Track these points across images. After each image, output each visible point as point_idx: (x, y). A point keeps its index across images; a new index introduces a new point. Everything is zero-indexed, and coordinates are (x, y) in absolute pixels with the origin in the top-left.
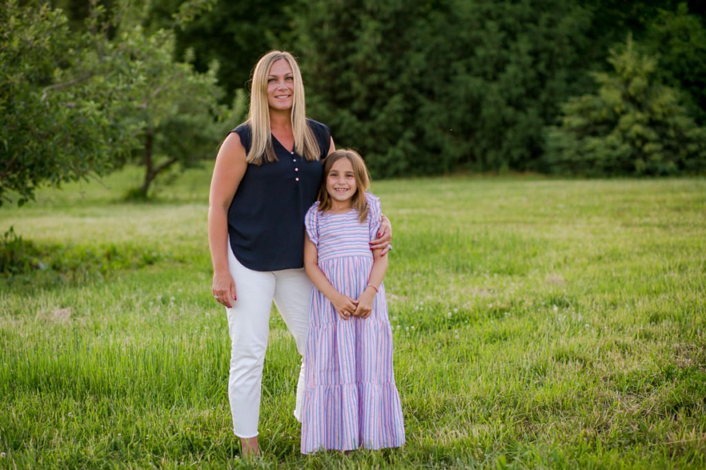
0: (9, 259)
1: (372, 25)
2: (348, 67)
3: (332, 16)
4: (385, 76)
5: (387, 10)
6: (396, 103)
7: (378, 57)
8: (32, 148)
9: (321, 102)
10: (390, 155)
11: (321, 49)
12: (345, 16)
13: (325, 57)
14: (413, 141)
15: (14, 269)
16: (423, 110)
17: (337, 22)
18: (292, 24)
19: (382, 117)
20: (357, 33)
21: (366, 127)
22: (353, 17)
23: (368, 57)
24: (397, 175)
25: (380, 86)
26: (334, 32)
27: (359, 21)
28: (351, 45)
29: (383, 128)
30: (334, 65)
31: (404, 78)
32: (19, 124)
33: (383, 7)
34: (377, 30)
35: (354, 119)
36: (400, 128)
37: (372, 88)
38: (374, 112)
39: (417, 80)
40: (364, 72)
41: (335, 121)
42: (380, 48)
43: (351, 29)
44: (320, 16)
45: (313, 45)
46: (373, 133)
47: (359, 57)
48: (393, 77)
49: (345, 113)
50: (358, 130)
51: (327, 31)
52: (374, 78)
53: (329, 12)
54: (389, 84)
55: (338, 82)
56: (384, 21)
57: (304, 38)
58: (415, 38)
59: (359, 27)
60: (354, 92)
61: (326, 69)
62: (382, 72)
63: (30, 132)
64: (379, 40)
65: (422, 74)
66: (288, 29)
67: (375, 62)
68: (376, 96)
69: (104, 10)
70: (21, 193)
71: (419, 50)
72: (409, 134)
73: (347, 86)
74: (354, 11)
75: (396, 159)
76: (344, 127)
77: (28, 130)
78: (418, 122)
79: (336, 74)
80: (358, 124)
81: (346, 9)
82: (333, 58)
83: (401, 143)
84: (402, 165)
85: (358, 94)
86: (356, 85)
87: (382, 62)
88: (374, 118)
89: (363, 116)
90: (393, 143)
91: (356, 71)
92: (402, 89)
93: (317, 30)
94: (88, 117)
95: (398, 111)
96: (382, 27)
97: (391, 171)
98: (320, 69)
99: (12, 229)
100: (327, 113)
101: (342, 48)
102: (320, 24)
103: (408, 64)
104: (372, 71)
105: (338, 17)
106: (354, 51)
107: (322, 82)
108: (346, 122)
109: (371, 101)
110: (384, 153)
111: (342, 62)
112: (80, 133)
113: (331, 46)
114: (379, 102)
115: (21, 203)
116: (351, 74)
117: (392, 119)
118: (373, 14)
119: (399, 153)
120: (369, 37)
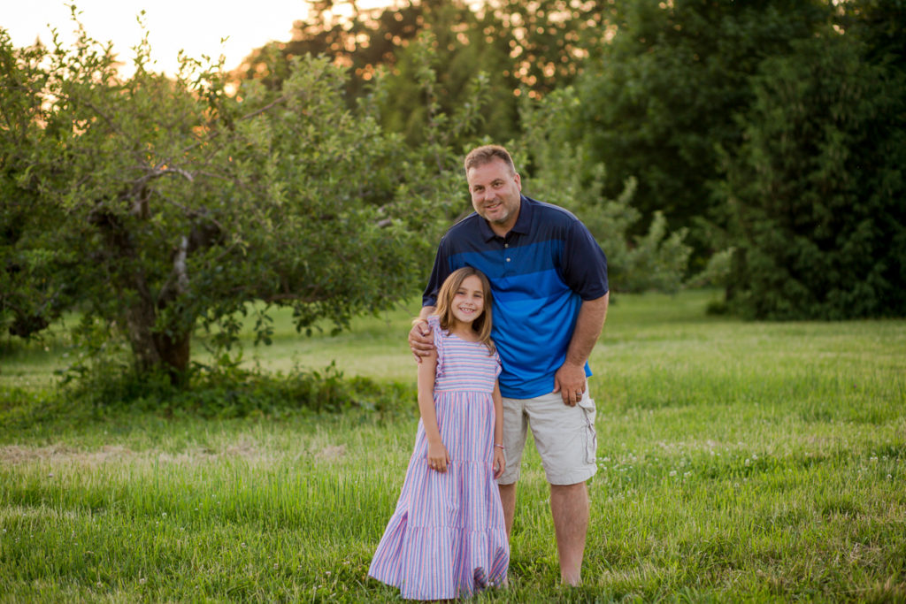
0: (328, 396)
1: (837, 136)
2: (809, 186)
3: (792, 126)
4: (854, 198)
5: (857, 119)
6: (865, 228)
7: (845, 175)
8: (333, 270)
9: (775, 227)
10: (856, 292)
11: (778, 165)
12: (807, 126)
13: (782, 175)
14: (884, 275)
15: (331, 407)
16: (896, 238)
17: (797, 133)
18: (746, 136)
19: (849, 245)
20: (821, 146)
21: (829, 258)
22: (816, 127)
23: (833, 175)
24: (865, 315)
25: (847, 208)
26: (793, 145)
27: (824, 132)
28: (813, 160)
29: (849, 258)
30: (793, 184)
31: (875, 200)
32: (323, 244)
33: (852, 115)
34: (844, 142)
35: (814, 248)
36: (870, 259)
37: (837, 211)
38: (839, 240)
39: (892, 202)
40: (827, 193)
41: (793, 250)
42: (848, 165)
43: (815, 141)
44: (777, 126)
45: (767, 160)
46: (837, 265)
47: (822, 175)
48: (863, 199)
49: (803, 241)
50: (819, 261)
51: (785, 143)
52: (839, 200)
53: (788, 121)
54: (857, 207)
55: (797, 204)
56: (853, 132)
57: (757, 151)
58: (890, 153)
59: (823, 139)
60: (815, 216)
61: (783, 189)
62: (851, 192)
63: (335, 254)
64: (846, 154)
65: (897, 195)
66: (740, 141)
67: (840, 180)
68: (842, 221)
69: (446, 119)
70: (336, 322)
71: (895, 167)
72: (880, 267)
73: (808, 209)
74: (818, 120)
75: (865, 297)
76: (802, 258)
77: (333, 251)
78: (891, 254)
79: (795, 194)
80: (820, 255)
81: (808, 118)
82: (792, 175)
83: (870, 277)
84: (871, 303)
85: (821, 219)
86: (818, 208)
87: (850, 182)
88: (839, 248)
89: (826, 245)
90: (862, 277)
91: (819, 191)
92: (874, 213)
93: (773, 143)
94: (394, 237)
95: (868, 239)
96: (850, 138)
97: (858, 309)
98: (775, 189)
99: (333, 364)
100: (783, 241)
101: (803, 164)
102: (777, 136)
103: (880, 183)
104: (837, 191)
105: (799, 127)
106: (817, 167)
107: (778, 204)
108: (804, 251)
109: (836, 227)
110: (849, 290)
111: (803, 181)
112: (389, 255)
113: (789, 161)
114: (845, 228)
115: (335, 332)
116: (813, 195)
117: (860, 248)
118: (840, 125)
119: (868, 289)
120: (834, 151)
